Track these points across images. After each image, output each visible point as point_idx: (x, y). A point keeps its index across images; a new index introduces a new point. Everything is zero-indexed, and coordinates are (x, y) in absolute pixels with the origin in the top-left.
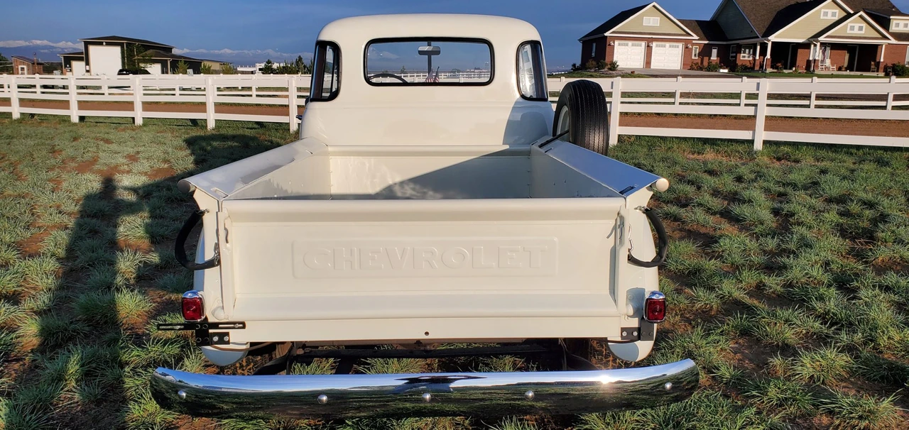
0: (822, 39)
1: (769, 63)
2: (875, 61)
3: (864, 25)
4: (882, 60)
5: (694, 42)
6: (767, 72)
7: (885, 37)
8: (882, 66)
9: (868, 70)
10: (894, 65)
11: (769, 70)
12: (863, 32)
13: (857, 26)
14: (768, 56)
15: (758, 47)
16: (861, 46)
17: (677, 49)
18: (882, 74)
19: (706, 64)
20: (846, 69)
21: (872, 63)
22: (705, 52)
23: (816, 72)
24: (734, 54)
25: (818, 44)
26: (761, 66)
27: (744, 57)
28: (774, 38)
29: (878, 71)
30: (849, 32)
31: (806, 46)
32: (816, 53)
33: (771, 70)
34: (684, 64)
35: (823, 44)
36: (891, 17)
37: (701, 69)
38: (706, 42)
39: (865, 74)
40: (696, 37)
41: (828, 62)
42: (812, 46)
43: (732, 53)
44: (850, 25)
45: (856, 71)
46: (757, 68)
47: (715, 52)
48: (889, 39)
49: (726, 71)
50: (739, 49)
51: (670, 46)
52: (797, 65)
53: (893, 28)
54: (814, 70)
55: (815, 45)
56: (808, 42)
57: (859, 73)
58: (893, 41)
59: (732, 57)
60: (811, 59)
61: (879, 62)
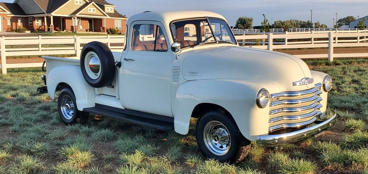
0: (77, 15)
1: (53, 27)
2: (102, 27)
3: (95, 9)
4: (105, 26)
5: (8, 15)
6: (53, 32)
7: (105, 15)
8: (105, 29)
9: (100, 31)
10: (110, 29)
11: (54, 31)
12: (95, 12)
13: (92, 9)
14: (52, 24)
15: (45, 19)
16: (94, 19)
18: (106, 33)
19: (14, 28)
20: (90, 31)
21: (101, 28)
23: (78, 32)
24: (32, 23)
25: (76, 18)
26: (49, 30)
27: (38, 24)
28: (54, 14)
29: (104, 32)
30: (89, 12)
31: (70, 18)
32: (75, 22)
33: (55, 31)
34: (4, 29)
35: (78, 18)
36: (105, 5)
37: (12, 30)
38: (13, 15)
39: (99, 33)
40: (9, 13)
41: (81, 27)
43: (30, 22)
44: (89, 8)
45: (95, 31)
46: (46, 30)
47: (19, 21)
49: (29, 32)
50: (34, 19)
52: (66, 28)
53: (106, 11)
54: (76, 31)
55: (74, 18)
56: (70, 16)
57: (96, 33)
58: (109, 17)
59: (30, 24)
60: (73, 25)
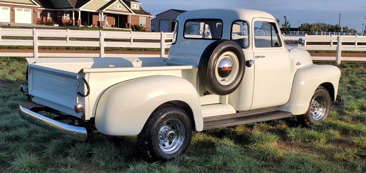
0: (104, 11)
1: (80, 22)
2: (127, 23)
3: (121, 5)
5: (38, 8)
6: (80, 27)
7: (130, 12)
8: (130, 26)
9: (125, 27)
10: (135, 25)
12: (121, 9)
13: (118, 5)
14: (80, 18)
15: (74, 13)
16: (121, 15)
17: (28, 12)
18: (131, 30)
20: (115, 27)
21: (126, 24)
22: (44, 14)
23: (103, 27)
24: (60, 16)
25: (103, 13)
26: (76, 24)
27: (66, 18)
28: (82, 9)
29: (129, 28)
30: (115, 8)
31: (97, 14)
32: (101, 18)
33: (82, 26)
34: (34, 21)
35: (105, 14)
36: (131, 2)
37: (42, 24)
38: (44, 9)
39: (124, 29)
40: (39, 6)
41: (107, 23)
42: (100, 14)
43: (59, 15)
44: (115, 4)
45: (119, 28)
46: (74, 24)
47: (49, 14)
48: (132, 13)
49: (58, 25)
50: (62, 13)
51: (25, 10)
52: (93, 23)
53: (132, 8)
54: (102, 27)
55: (101, 14)
56: (97, 12)
57: (121, 29)
58: (134, 14)
59: (59, 18)
60: (100, 21)
61: (129, 24)
